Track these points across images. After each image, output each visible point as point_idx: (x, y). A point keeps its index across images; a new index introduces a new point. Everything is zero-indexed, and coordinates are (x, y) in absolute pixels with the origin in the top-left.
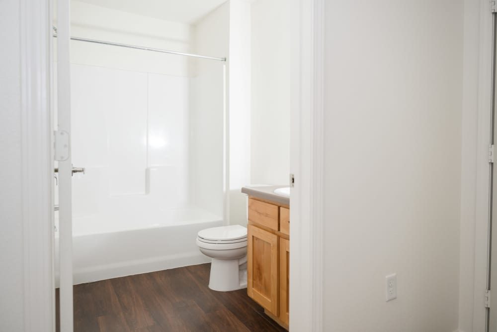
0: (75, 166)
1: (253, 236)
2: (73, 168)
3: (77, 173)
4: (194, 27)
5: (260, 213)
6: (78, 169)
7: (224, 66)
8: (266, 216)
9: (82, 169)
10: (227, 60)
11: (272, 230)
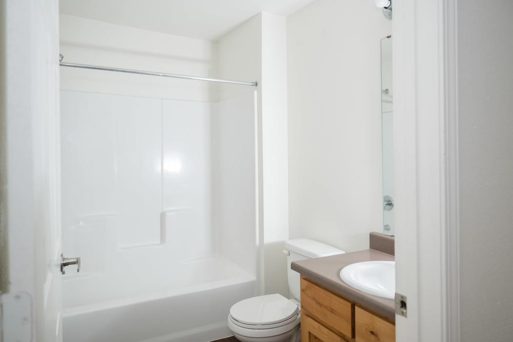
0: (65, 257)
1: (310, 333)
2: (64, 259)
3: (70, 265)
4: (216, 43)
5: (320, 305)
6: (70, 261)
7: (256, 92)
8: (331, 312)
9: (75, 260)
10: (258, 85)
11: (341, 333)
